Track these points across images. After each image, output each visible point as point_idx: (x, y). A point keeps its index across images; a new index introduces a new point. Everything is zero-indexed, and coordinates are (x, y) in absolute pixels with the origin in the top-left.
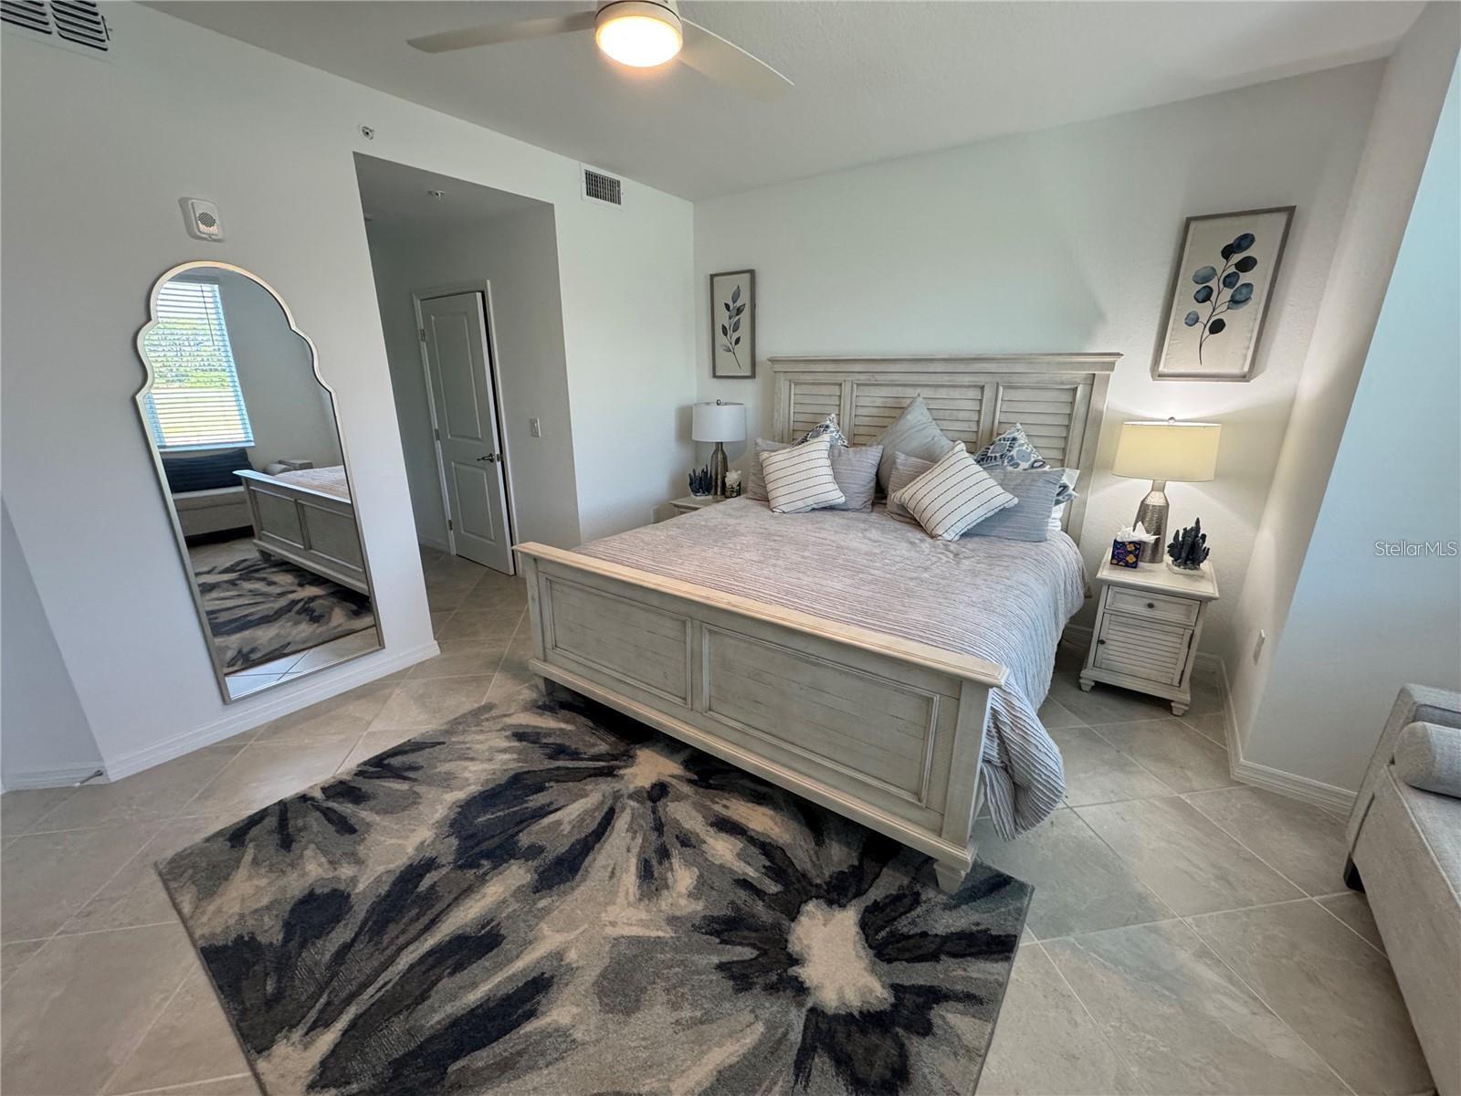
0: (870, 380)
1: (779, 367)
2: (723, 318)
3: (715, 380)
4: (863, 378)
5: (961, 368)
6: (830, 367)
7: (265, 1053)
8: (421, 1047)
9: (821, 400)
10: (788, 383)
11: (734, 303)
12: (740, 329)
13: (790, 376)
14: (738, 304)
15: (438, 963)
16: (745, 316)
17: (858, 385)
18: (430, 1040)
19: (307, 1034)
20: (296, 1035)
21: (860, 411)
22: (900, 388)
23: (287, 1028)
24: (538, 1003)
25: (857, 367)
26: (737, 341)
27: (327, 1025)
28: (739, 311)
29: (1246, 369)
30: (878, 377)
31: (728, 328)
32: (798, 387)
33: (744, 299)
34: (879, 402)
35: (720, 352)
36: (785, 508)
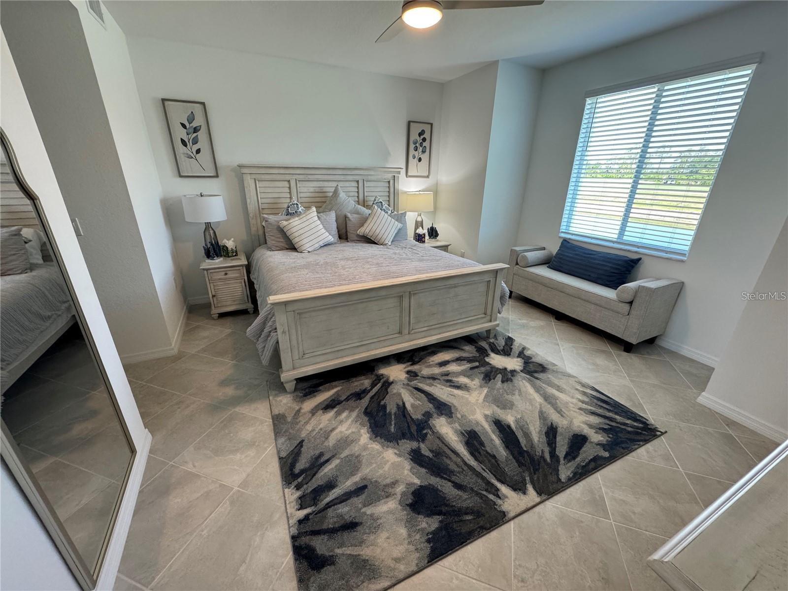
0: (305, 178)
1: (245, 171)
2: (180, 133)
3: (179, 179)
4: (301, 177)
5: (349, 172)
6: (282, 171)
7: (506, 513)
8: (514, 458)
9: (277, 190)
10: (253, 181)
11: (190, 124)
12: (198, 143)
13: (254, 176)
14: (194, 124)
15: (477, 450)
16: (202, 135)
17: (299, 181)
18: (513, 454)
19: (500, 498)
20: (499, 502)
21: (302, 195)
22: (321, 182)
23: (495, 506)
24: (504, 424)
25: (298, 171)
26: (198, 151)
27: (498, 490)
28: (196, 130)
29: (427, 174)
30: (310, 177)
31: (187, 141)
32: (261, 183)
33: (199, 121)
34: (312, 190)
35: (182, 159)
36: (309, 250)
